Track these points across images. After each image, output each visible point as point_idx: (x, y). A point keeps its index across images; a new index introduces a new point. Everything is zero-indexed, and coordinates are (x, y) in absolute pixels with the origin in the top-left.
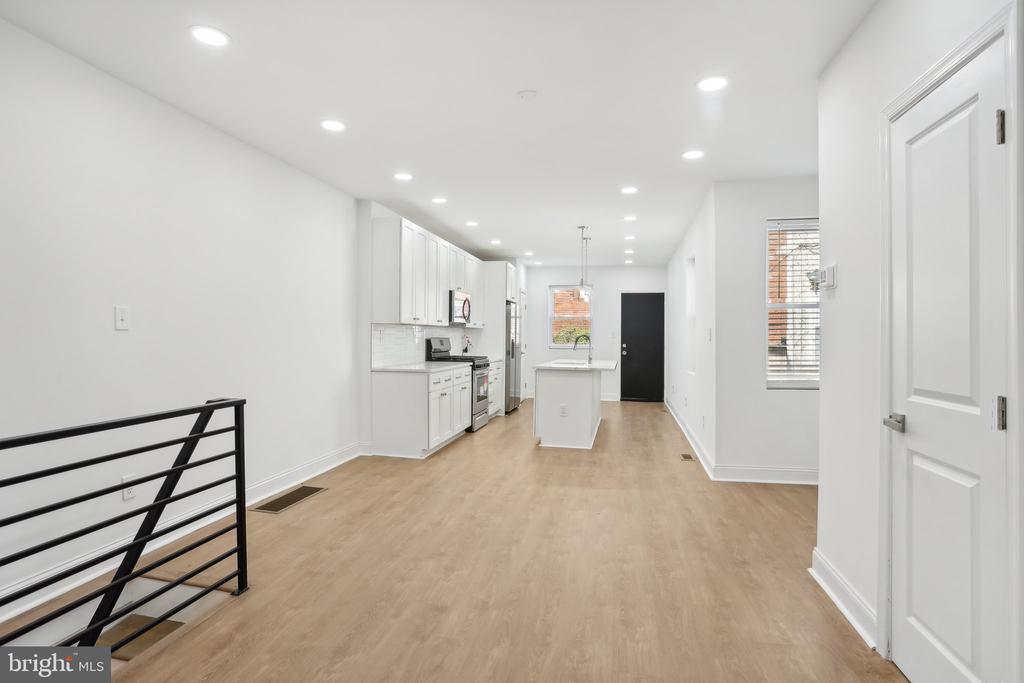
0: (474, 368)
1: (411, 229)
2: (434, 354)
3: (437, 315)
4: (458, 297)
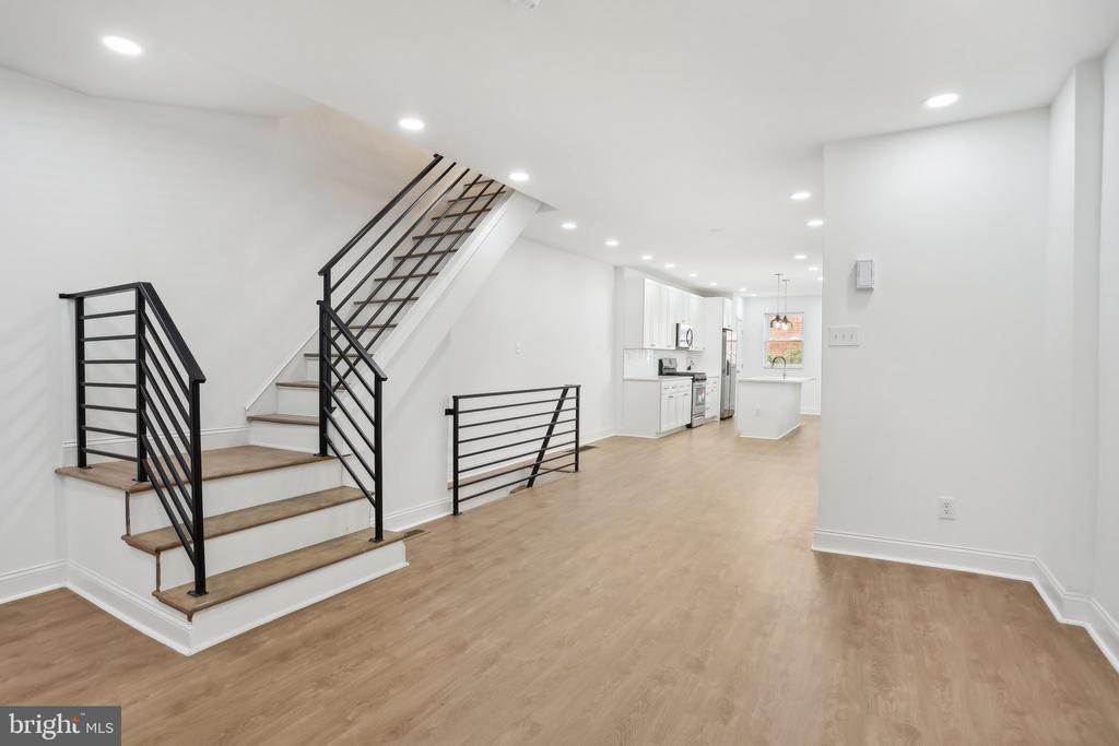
0: (694, 380)
2: (664, 370)
3: (666, 342)
4: (683, 328)
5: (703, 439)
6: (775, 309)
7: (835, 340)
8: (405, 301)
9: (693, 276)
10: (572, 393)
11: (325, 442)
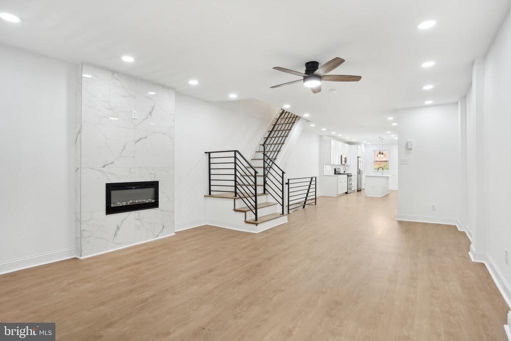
0: (348, 176)
1: (333, 142)
2: (336, 172)
3: (338, 162)
4: (344, 157)
5: (353, 197)
6: (378, 149)
7: (402, 163)
8: (278, 151)
9: (348, 138)
10: (314, 179)
11: (265, 189)
